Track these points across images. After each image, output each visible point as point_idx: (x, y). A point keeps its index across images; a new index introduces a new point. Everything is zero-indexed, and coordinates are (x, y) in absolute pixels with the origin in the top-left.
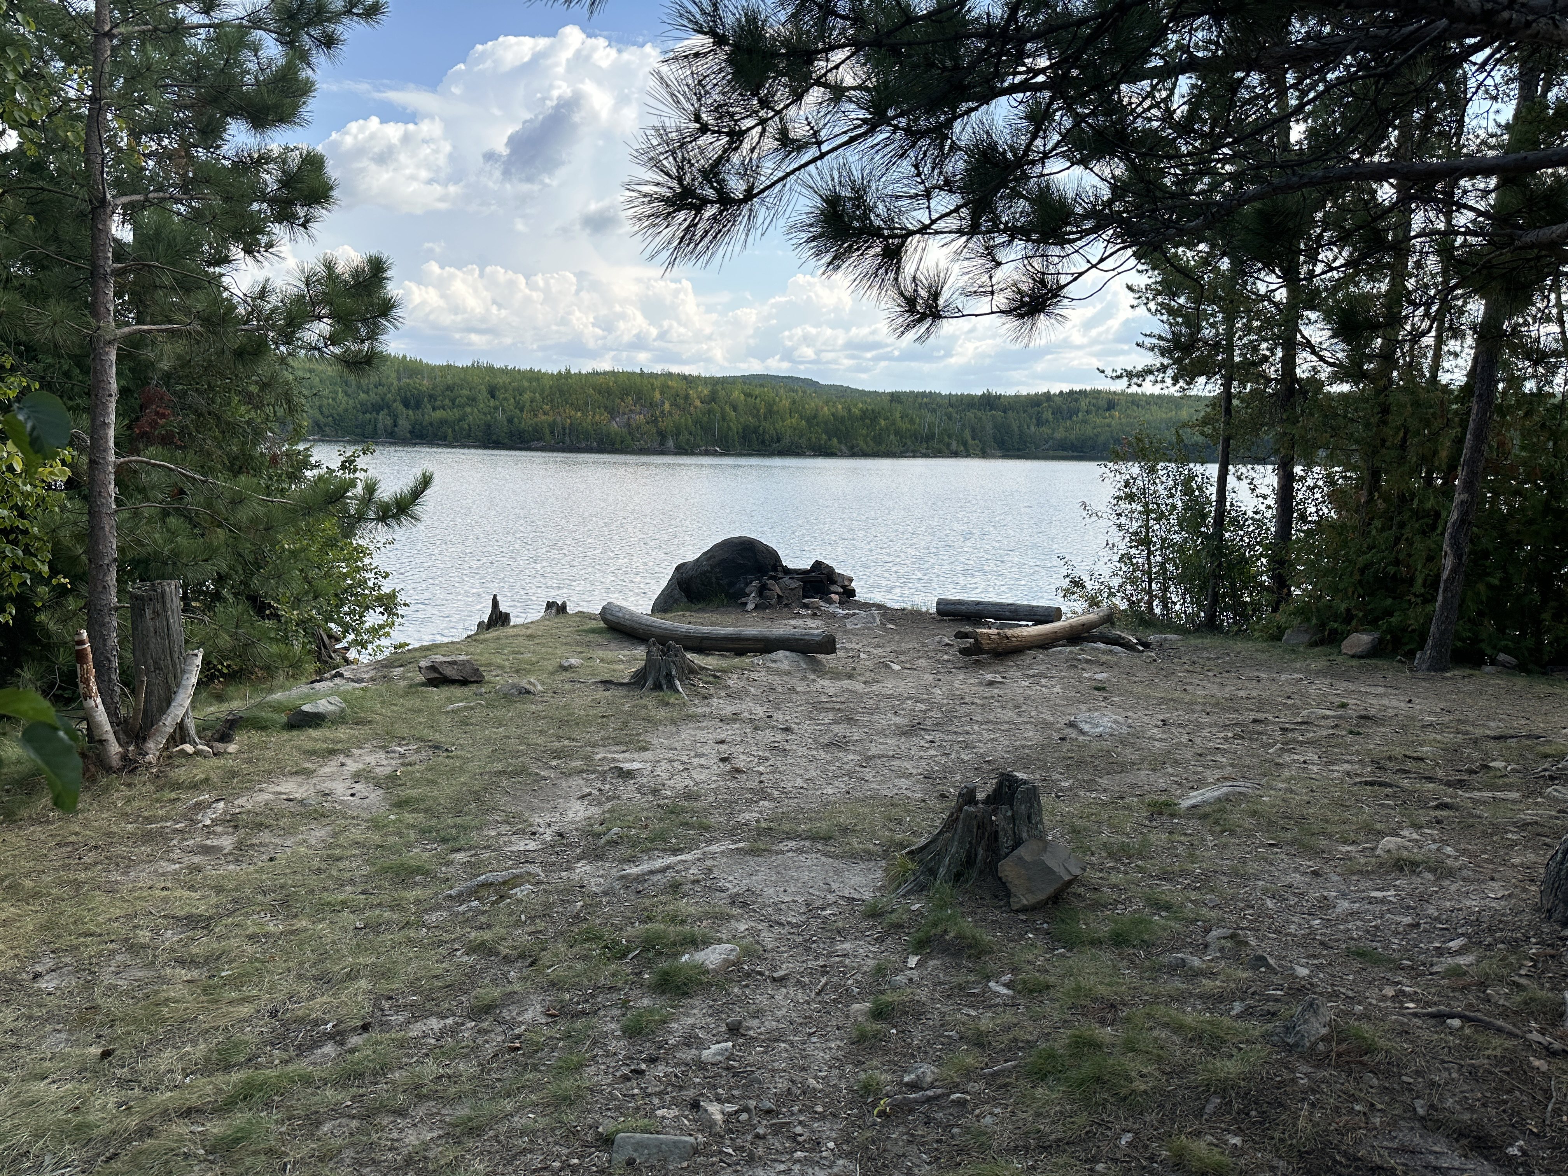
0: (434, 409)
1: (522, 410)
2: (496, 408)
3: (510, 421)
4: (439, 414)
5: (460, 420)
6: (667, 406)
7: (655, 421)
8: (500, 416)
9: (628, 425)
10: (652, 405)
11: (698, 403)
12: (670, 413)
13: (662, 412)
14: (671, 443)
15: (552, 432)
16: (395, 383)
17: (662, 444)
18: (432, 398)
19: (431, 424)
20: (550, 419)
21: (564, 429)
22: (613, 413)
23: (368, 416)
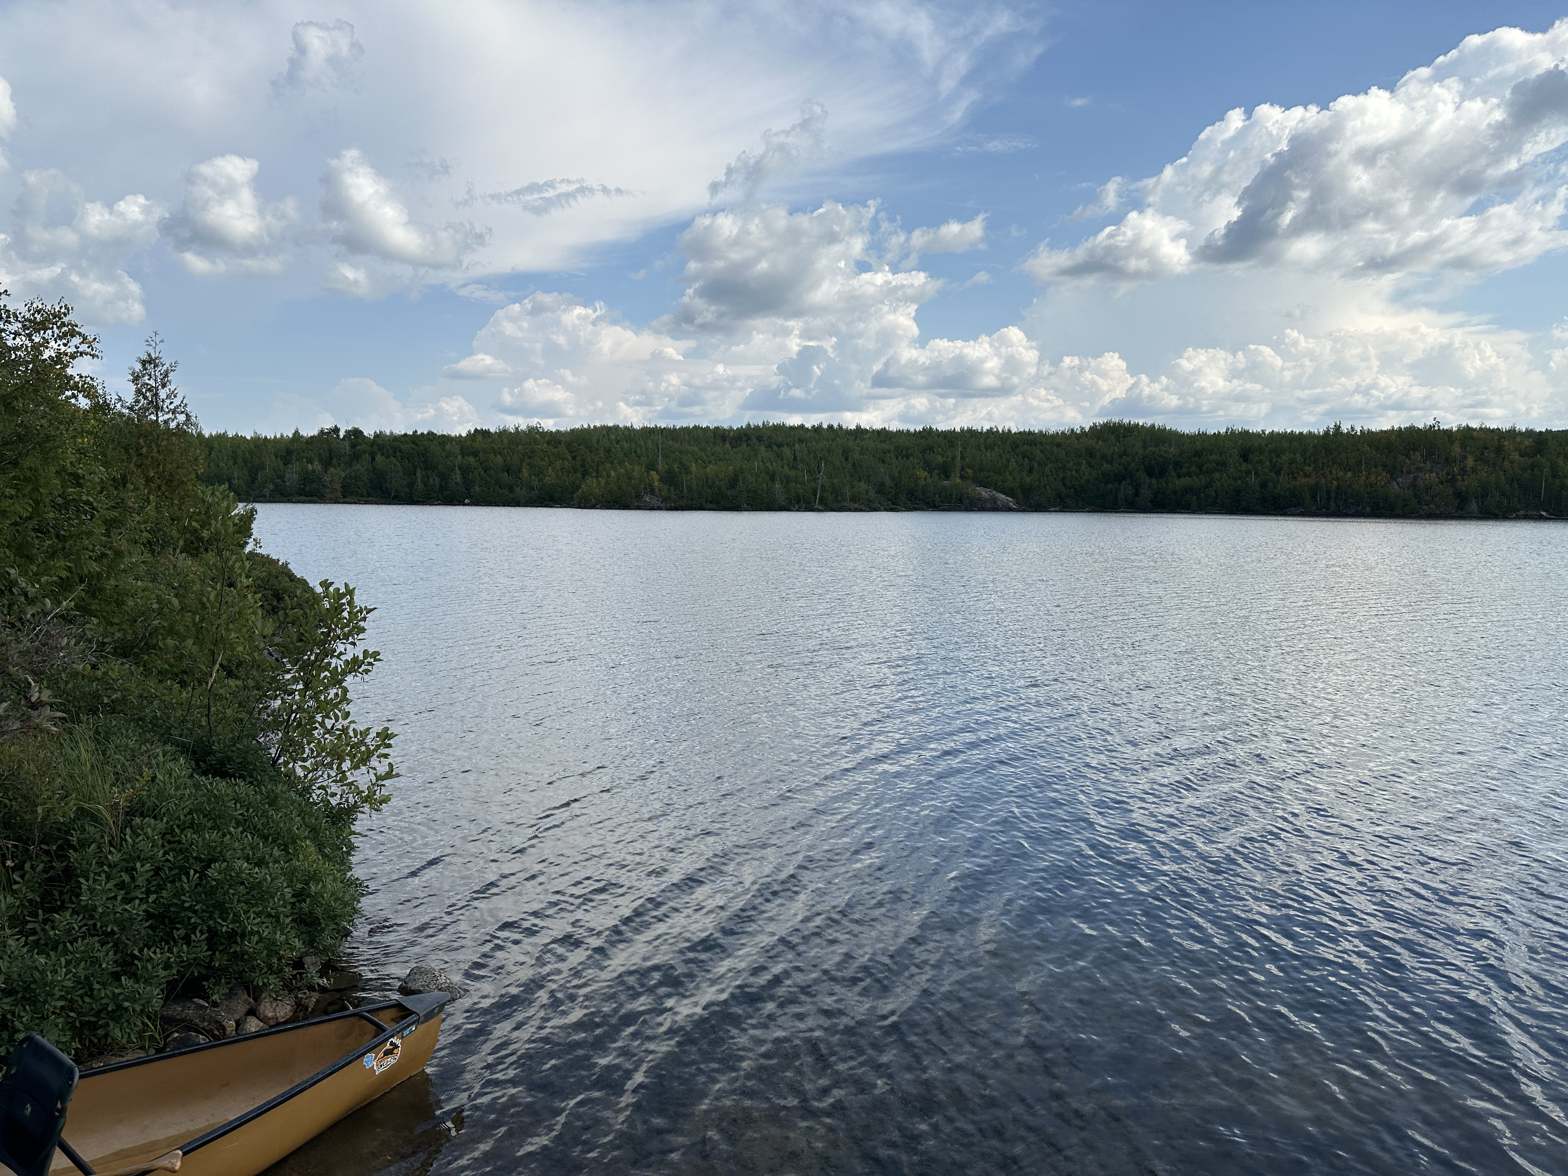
0: (1179, 476)
1: (1278, 473)
2: (1248, 473)
3: (1263, 485)
4: (1185, 481)
5: (1206, 487)
6: (1470, 462)
7: (1452, 480)
8: (1252, 480)
9: (1414, 485)
10: (1449, 461)
11: (1516, 456)
12: (1474, 470)
13: (1463, 470)
14: (1474, 506)
15: (1314, 497)
16: (1140, 451)
17: (1460, 507)
18: (1178, 465)
19: (1175, 492)
20: (1312, 481)
21: (1329, 492)
22: (1393, 472)
23: (1109, 486)
